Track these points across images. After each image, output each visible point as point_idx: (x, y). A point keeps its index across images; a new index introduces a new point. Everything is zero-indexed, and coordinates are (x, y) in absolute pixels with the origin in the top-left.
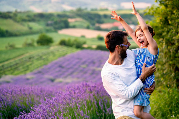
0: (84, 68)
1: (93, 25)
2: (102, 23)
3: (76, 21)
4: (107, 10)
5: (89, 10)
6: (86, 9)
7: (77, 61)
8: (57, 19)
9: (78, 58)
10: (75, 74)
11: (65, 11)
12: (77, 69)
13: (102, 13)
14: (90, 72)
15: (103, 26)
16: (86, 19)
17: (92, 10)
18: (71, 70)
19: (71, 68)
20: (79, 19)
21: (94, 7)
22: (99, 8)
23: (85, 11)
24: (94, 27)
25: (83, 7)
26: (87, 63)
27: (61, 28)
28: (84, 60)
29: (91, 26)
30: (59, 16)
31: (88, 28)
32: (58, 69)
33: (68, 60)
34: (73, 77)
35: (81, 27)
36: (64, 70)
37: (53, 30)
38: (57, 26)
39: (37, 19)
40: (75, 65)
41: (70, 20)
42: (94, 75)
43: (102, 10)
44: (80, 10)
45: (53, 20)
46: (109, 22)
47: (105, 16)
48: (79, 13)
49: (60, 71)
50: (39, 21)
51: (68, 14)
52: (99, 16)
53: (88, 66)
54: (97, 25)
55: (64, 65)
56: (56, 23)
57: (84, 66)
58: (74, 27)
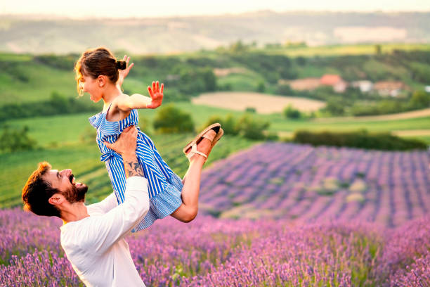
0: (279, 186)
1: (274, 82)
2: (293, 77)
3: (232, 75)
4: (303, 45)
5: (261, 46)
6: (254, 44)
7: (257, 169)
8: (186, 70)
9: (259, 163)
10: (260, 199)
11: (203, 51)
12: (262, 188)
13: (292, 54)
14: (294, 195)
15: (298, 85)
16: (256, 70)
17: (269, 46)
18: (249, 191)
19: (248, 185)
20: (237, 69)
21: (272, 41)
22: (284, 42)
23: (252, 50)
24: (275, 88)
25: (247, 41)
26: (282, 174)
27: (198, 91)
28: (273, 167)
29: (267, 86)
30: (192, 62)
31: (261, 90)
32: (219, 189)
33: (238, 167)
34: (258, 207)
35: (245, 88)
36: (232, 192)
37: (179, 96)
38: (187, 87)
39: (141, 70)
40: (255, 178)
41: (217, 72)
42: (305, 203)
43: (291, 46)
44: (240, 47)
45: (177, 72)
46: (309, 76)
47: (302, 61)
48: (239, 54)
49: (224, 193)
50: (144, 75)
51: (212, 57)
52: (285, 61)
53: (285, 179)
54: (282, 83)
55: (230, 179)
56: (185, 79)
57: (276, 180)
58: (228, 88)
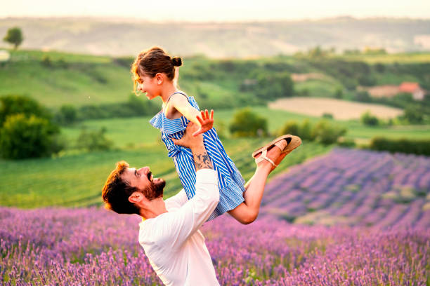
0: (354, 193)
1: (352, 88)
2: (372, 84)
3: (309, 80)
4: (382, 52)
5: (339, 52)
6: (333, 50)
7: (333, 175)
8: (264, 75)
9: (335, 169)
10: (335, 206)
11: (281, 56)
12: (337, 195)
13: (371, 61)
14: (369, 202)
15: (376, 92)
16: (334, 75)
17: (348, 52)
18: (324, 197)
19: (324, 191)
20: (315, 75)
21: (351, 47)
22: (363, 49)
23: (331, 55)
24: (353, 94)
25: (325, 47)
26: (359, 181)
27: (275, 96)
28: (349, 174)
29: (345, 91)
30: (269, 67)
31: (339, 96)
32: (294, 194)
33: (313, 173)
34: (333, 213)
35: (323, 94)
36: (307, 197)
37: (256, 100)
38: (264, 92)
39: (218, 73)
40: (331, 185)
41: (295, 77)
42: (381, 211)
43: (371, 53)
44: (318, 52)
45: (255, 77)
46: (388, 84)
47: (380, 68)
48: (318, 60)
49: (299, 199)
50: (222, 79)
51: (290, 62)
52: (364, 67)
53: (362, 186)
54: (360, 89)
55: (306, 185)
56: (262, 84)
57: (352, 187)
58: (305, 94)
